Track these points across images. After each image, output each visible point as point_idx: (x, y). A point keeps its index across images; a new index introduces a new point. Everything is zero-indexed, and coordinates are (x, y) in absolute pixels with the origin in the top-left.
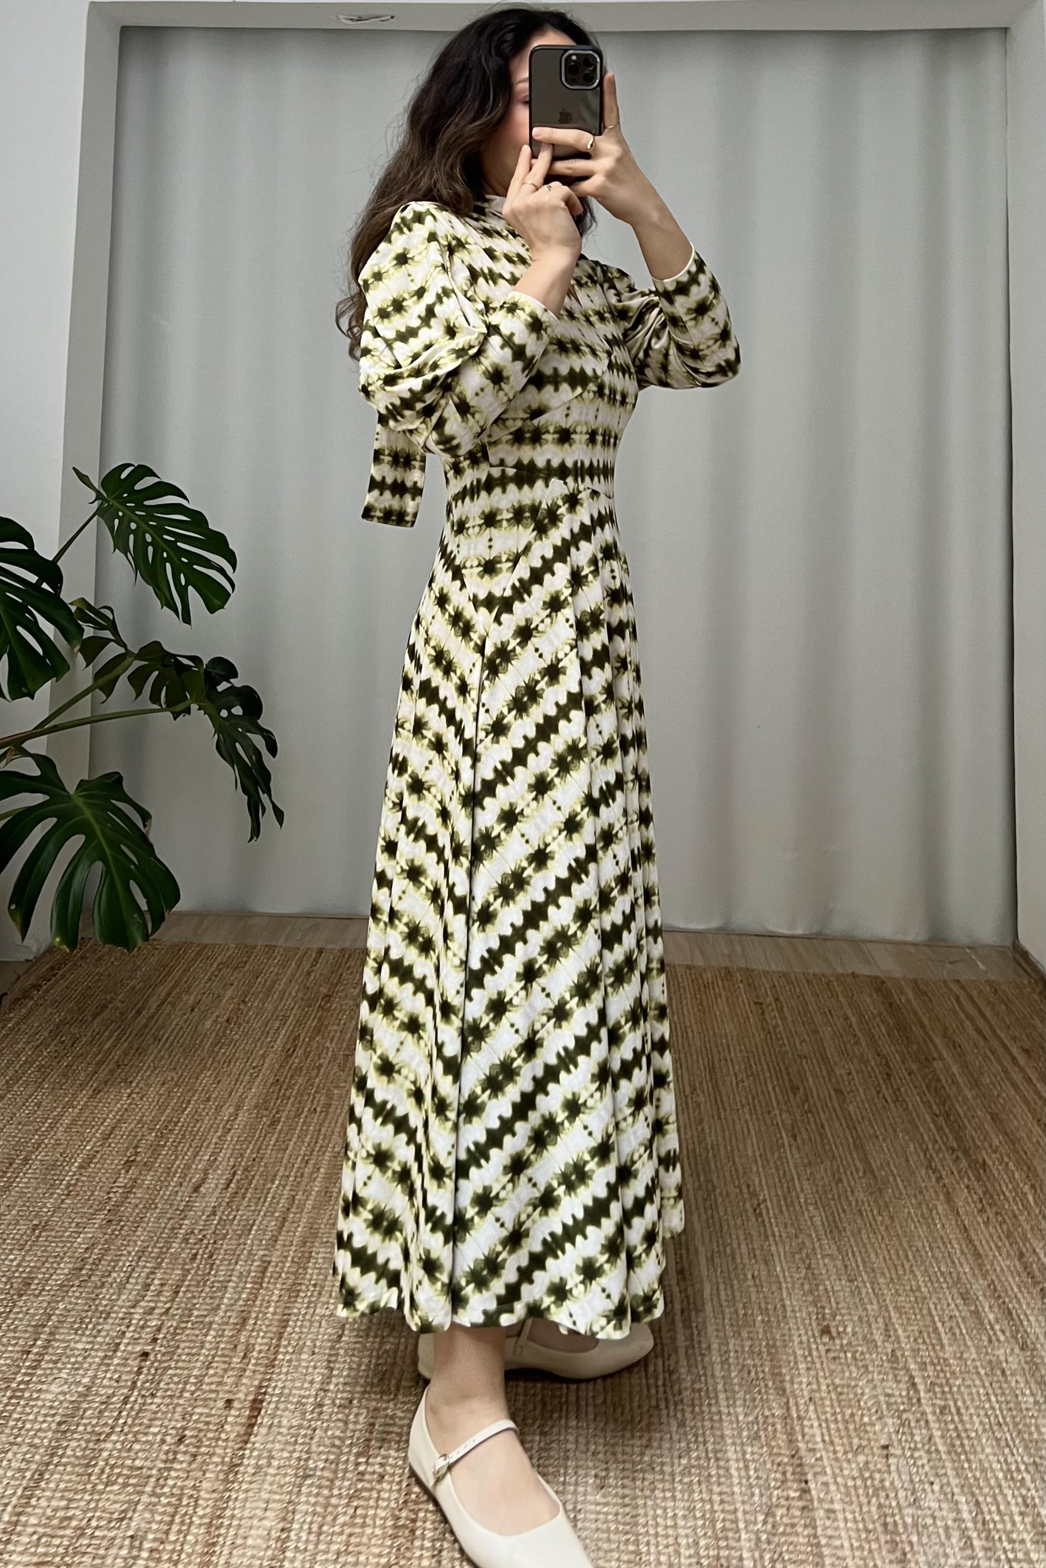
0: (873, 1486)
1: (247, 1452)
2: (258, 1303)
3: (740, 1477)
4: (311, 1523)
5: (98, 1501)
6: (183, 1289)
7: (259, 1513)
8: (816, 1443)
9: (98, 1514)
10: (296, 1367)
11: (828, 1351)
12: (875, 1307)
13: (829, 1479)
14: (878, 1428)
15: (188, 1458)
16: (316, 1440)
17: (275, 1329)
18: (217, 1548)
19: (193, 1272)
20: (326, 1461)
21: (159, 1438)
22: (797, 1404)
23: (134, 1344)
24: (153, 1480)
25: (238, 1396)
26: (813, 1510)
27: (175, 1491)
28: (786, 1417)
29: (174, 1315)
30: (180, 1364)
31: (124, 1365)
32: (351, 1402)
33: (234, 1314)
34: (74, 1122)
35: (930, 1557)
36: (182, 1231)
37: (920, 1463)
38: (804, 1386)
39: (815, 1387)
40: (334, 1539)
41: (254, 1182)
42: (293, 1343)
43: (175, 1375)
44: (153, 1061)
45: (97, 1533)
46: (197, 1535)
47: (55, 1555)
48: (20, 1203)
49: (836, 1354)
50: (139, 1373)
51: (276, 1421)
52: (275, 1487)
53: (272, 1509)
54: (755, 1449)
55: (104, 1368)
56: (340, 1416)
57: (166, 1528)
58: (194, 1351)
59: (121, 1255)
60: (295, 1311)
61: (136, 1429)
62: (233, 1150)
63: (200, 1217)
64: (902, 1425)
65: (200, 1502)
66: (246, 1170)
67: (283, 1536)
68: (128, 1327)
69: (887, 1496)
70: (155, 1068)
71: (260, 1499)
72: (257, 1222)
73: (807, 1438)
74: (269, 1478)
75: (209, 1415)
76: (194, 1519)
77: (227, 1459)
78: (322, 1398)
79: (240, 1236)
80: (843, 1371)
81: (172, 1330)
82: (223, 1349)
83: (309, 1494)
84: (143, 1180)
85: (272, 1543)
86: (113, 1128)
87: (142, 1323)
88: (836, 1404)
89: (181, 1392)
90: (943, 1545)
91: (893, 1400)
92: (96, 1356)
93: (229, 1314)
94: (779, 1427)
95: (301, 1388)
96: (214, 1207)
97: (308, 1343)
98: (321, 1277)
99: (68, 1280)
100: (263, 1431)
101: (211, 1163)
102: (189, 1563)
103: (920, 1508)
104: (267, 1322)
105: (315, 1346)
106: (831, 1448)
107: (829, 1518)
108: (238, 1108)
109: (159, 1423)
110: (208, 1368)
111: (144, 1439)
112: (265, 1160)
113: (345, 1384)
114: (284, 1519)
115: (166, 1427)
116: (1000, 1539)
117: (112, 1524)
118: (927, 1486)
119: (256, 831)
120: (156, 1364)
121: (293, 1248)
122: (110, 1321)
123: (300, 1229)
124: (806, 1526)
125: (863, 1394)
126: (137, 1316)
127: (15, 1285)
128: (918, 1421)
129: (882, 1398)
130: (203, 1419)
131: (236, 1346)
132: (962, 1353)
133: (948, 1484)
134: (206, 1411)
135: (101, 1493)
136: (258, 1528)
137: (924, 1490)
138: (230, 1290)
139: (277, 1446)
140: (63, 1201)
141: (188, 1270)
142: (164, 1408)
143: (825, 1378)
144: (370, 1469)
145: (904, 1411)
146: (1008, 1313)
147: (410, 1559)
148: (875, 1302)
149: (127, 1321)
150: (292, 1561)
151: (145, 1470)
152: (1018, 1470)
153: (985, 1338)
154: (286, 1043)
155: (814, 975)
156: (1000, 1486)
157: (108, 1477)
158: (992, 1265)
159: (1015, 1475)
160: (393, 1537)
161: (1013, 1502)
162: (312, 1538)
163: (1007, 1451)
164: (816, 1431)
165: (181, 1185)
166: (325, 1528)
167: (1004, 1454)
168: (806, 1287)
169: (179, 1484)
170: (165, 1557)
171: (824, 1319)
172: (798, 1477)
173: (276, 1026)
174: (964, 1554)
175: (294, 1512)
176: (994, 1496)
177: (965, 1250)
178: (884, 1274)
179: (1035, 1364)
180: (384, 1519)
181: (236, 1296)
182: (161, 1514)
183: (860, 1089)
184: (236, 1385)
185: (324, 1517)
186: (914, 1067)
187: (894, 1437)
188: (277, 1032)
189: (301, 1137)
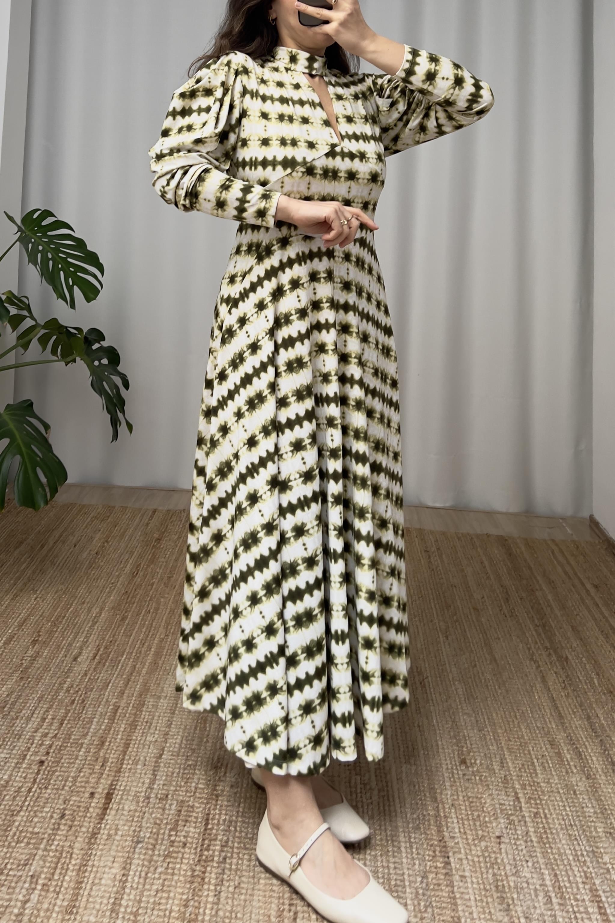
0: (490, 861)
1: (103, 826)
2: (112, 732)
3: (407, 852)
4: (141, 871)
5: (12, 852)
6: (66, 722)
7: (109, 864)
8: (455, 833)
9: (11, 861)
10: (134, 773)
11: (464, 775)
12: (495, 748)
13: (462, 856)
14: (494, 824)
15: (67, 828)
16: (145, 819)
17: (121, 749)
18: (83, 885)
19: (72, 711)
20: (151, 832)
21: (49, 815)
22: (444, 808)
23: (35, 755)
24: (45, 841)
25: (98, 790)
26: (452, 875)
27: (58, 848)
28: (437, 816)
29: (60, 738)
30: (63, 769)
31: (29, 768)
32: (167, 796)
33: (97, 739)
35: (525, 908)
36: (66, 685)
37: (520, 848)
38: (449, 796)
39: (455, 797)
40: (155, 881)
41: (111, 656)
42: (133, 758)
43: (60, 775)
44: (50, 578)
46: (71, 877)
49: (469, 777)
50: (38, 773)
51: (121, 806)
52: (119, 848)
53: (117, 862)
54: (417, 836)
55: (16, 770)
56: (160, 805)
57: (52, 871)
58: (72, 761)
59: (29, 699)
60: (134, 738)
61: (36, 809)
62: (99, 635)
63: (77, 677)
64: (510, 823)
65: (74, 856)
66: (106, 648)
67: (124, 879)
68: (32, 744)
69: (499, 868)
70: (52, 582)
71: (110, 855)
72: (112, 681)
73: (450, 829)
74: (115, 842)
75: (80, 802)
76: (70, 866)
77: (90, 830)
78: (150, 793)
79: (101, 690)
80: (474, 788)
81: (58, 747)
82: (89, 760)
83: (140, 853)
84: (43, 653)
85: (117, 883)
86: (25, 620)
87: (40, 742)
88: (468, 809)
89: (63, 787)
90: (533, 901)
91: (504, 808)
92: (12, 762)
93: (93, 738)
94: (432, 822)
95: (137, 786)
96: (86, 671)
97: (142, 758)
98: (150, 717)
100: (113, 812)
101: (85, 643)
102: (66, 893)
103: (519, 877)
104: (117, 744)
105: (146, 760)
106: (465, 837)
107: (462, 881)
108: (102, 609)
109: (49, 805)
110: (80, 772)
111: (40, 815)
112: (118, 642)
113: (164, 785)
114: (124, 868)
115: (54, 808)
116: (569, 898)
117: (20, 867)
118: (524, 863)
119: (115, 436)
120: (48, 768)
121: (134, 698)
122: (21, 740)
123: (138, 686)
124: (447, 886)
125: (485, 803)
126: (37, 738)
128: (520, 821)
129: (497, 806)
130: (76, 803)
131: (97, 759)
132: (549, 779)
133: (538, 862)
134: (78, 799)
135: (14, 848)
136: (108, 873)
137: (522, 865)
138: (94, 723)
139: (121, 822)
141: (69, 710)
142: (52, 796)
143: (462, 792)
144: (178, 839)
145: (511, 815)
146: (579, 755)
147: (201, 896)
148: (495, 744)
149: (31, 741)
150: (129, 895)
151: (40, 835)
152: (582, 855)
153: (564, 770)
154: (132, 569)
155: (462, 534)
156: (570, 865)
157: (18, 838)
158: (570, 723)
159: (580, 858)
160: (192, 882)
161: (578, 875)
162: (142, 880)
163: (575, 843)
164: (456, 825)
165: (66, 656)
166: (149, 875)
167: (573, 845)
168: (452, 734)
169: (61, 844)
170: (52, 889)
171: (463, 754)
172: (443, 854)
173: (127, 557)
174: (546, 907)
175: (130, 864)
176: (566, 871)
177: (553, 714)
178: (501, 727)
179: (596, 788)
180: (186, 871)
181: (98, 727)
182: (49, 862)
183: (489, 608)
184: (97, 783)
185: (149, 868)
186: (524, 595)
187: (504, 831)
188: (127, 561)
189: (140, 629)
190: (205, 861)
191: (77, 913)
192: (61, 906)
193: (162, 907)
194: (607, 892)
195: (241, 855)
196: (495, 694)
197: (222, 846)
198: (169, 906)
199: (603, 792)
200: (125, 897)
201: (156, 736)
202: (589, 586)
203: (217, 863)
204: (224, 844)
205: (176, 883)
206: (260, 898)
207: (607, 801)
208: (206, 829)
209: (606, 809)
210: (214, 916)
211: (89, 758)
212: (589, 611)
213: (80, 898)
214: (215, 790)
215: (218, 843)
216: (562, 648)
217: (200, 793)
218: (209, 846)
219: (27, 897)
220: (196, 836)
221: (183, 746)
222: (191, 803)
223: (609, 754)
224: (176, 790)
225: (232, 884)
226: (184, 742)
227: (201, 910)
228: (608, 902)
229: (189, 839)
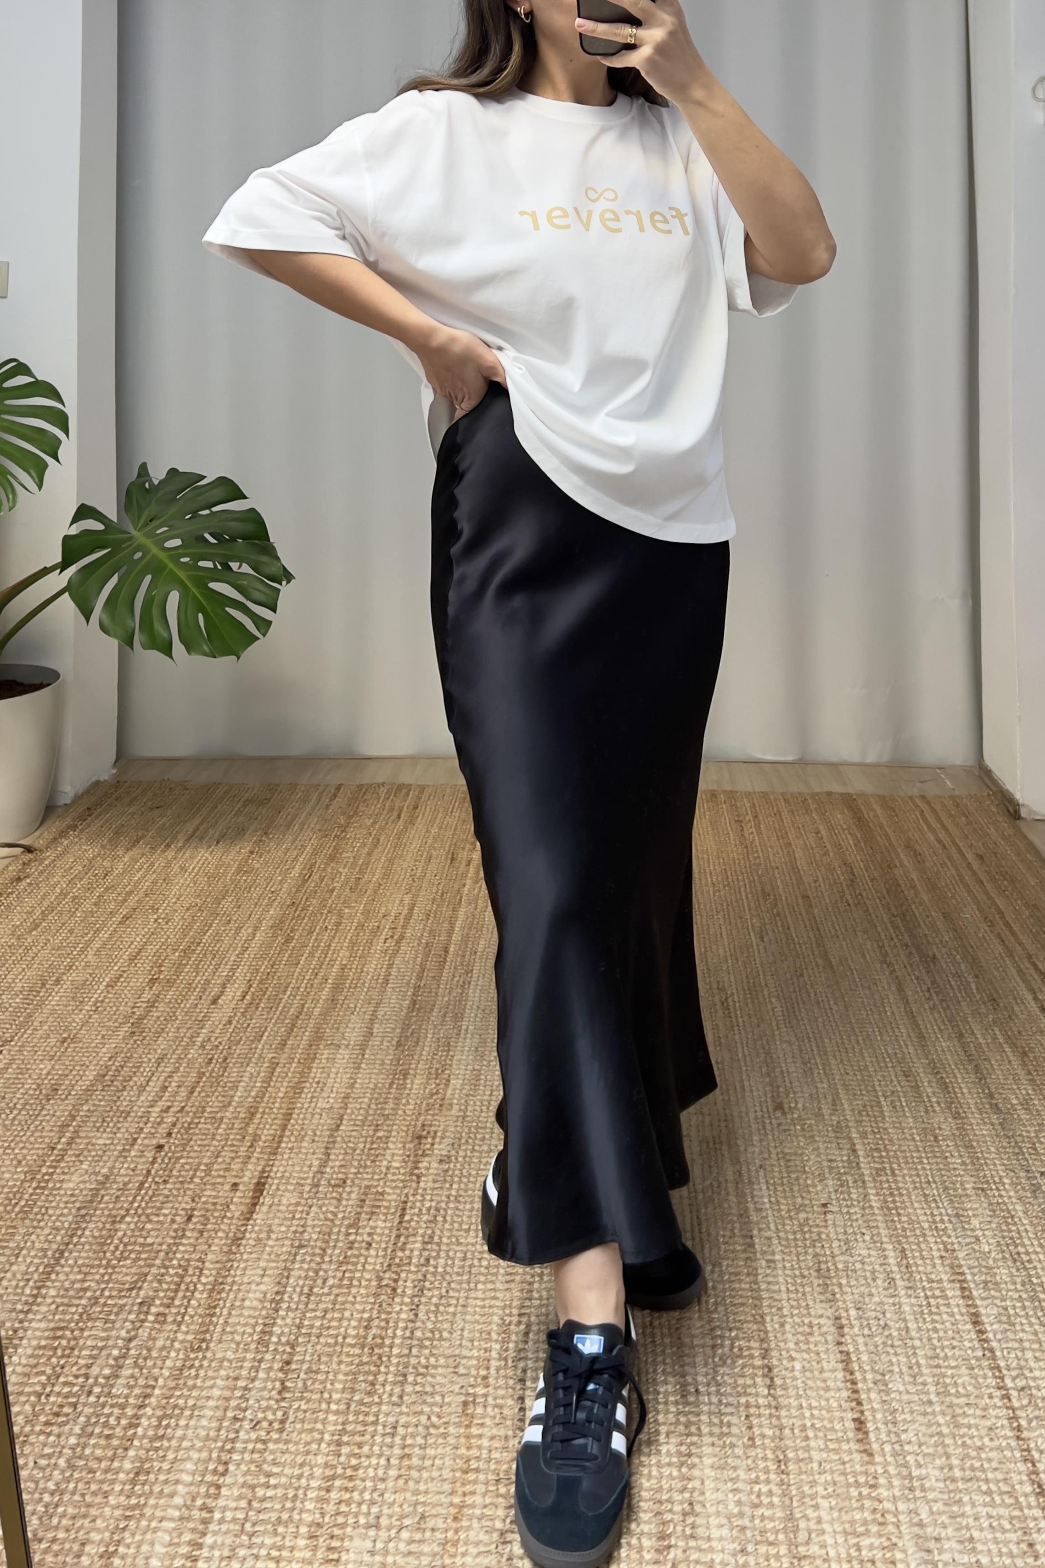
0: (811, 1238)
1: (249, 1227)
2: (265, 1099)
4: (303, 1286)
5: (111, 1274)
6: (198, 1089)
7: (258, 1279)
8: (764, 1203)
9: (110, 1285)
10: (297, 1154)
11: (779, 1125)
12: (825, 1085)
13: (772, 1234)
14: (819, 1188)
15: (196, 1234)
16: (312, 1214)
17: (279, 1122)
18: (218, 1310)
19: (208, 1074)
20: (320, 1232)
21: (169, 1218)
22: (749, 1171)
23: (150, 1138)
24: (162, 1254)
25: (243, 1180)
26: (757, 1259)
27: (182, 1263)
28: (738, 1182)
29: (188, 1112)
30: (192, 1154)
31: (140, 1157)
32: (345, 1182)
33: (243, 1110)
34: (104, 946)
35: (857, 1296)
36: (200, 1039)
37: (854, 1217)
38: (756, 1155)
39: (766, 1156)
40: (323, 1298)
41: (268, 993)
42: (296, 1133)
43: (187, 1163)
45: (109, 1302)
46: (198, 1300)
47: (70, 1321)
48: (51, 1019)
49: (787, 1127)
50: (153, 1163)
51: (276, 1200)
52: (273, 1256)
53: (268, 1275)
55: (122, 1159)
56: (334, 1195)
57: (172, 1294)
59: (142, 1062)
60: (299, 1105)
61: (149, 1211)
62: (250, 965)
63: (217, 1026)
64: (842, 1186)
65: (205, 1272)
66: (260, 982)
67: (278, 1298)
68: (146, 1124)
69: (823, 1246)
70: (181, 896)
71: (258, 1267)
72: (269, 1029)
73: (756, 1199)
74: (267, 1248)
75: (216, 1197)
76: (198, 1286)
77: (231, 1235)
78: (319, 1180)
79: (253, 1041)
80: (792, 1141)
81: (186, 1125)
82: (232, 1140)
83: (303, 1261)
84: (165, 996)
85: (267, 1305)
86: (140, 950)
87: (159, 1120)
88: (783, 1171)
89: (191, 1178)
90: (869, 1285)
91: (834, 1164)
92: (115, 1150)
93: (239, 1110)
94: (731, 1191)
95: (301, 1171)
96: (230, 1017)
97: (310, 1132)
98: (325, 1075)
99: (92, 1085)
100: (265, 1209)
101: (229, 979)
102: (192, 1323)
103: (851, 1255)
104: (273, 1116)
105: (315, 1135)
106: (777, 1208)
107: (769, 1267)
108: (256, 929)
109: (170, 1205)
110: (217, 1157)
111: (156, 1219)
112: (278, 974)
113: (341, 1166)
114: (279, 1283)
115: (177, 1209)
116: (921, 1279)
117: (124, 1293)
118: (859, 1237)
120: (170, 1155)
121: (300, 1051)
122: (129, 1119)
123: (307, 1034)
124: (748, 1274)
125: (808, 1161)
126: (154, 1115)
127: (44, 1092)
128: (855, 1181)
129: (825, 1164)
130: (211, 1200)
131: (244, 1137)
132: (901, 1123)
133: (879, 1234)
134: (214, 1193)
135: (114, 1267)
136: (255, 1292)
137: (856, 1240)
138: (240, 1088)
139: (277, 1221)
140: (90, 1016)
141: (204, 1073)
142: (175, 1192)
143: (776, 1147)
144: (359, 1238)
145: (845, 1173)
146: (945, 1087)
147: (390, 1313)
148: (825, 1081)
149: (145, 1119)
150: (283, 1319)
151: (155, 1246)
152: (942, 1221)
153: (921, 1109)
154: (304, 869)
155: (792, 795)
156: (924, 1235)
157: (122, 1252)
158: (935, 1046)
159: (939, 1225)
160: (377, 1295)
161: (935, 1248)
162: (303, 1298)
163: (933, 1205)
164: (765, 1193)
165: (201, 998)
166: (315, 1290)
167: (930, 1208)
168: (764, 1070)
169: (186, 1257)
170: (170, 1319)
171: (779, 1096)
172: (744, 1232)
173: (295, 853)
174: (885, 1292)
175: (288, 1278)
176: (918, 1244)
177: (912, 1035)
178: (835, 1056)
179: (965, 1130)
180: (369, 1280)
181: (245, 1094)
182: (167, 1283)
183: (826, 894)
184: (242, 1171)
185: (315, 1281)
186: (876, 874)
187: (833, 1197)
188: (295, 859)
189: (312, 955)
190: (399, 1265)
191: (207, 1348)
192: (182, 1342)
193: (332, 1332)
194: (975, 1267)
195: (451, 1254)
196: (829, 1012)
197: (425, 1243)
198: (342, 1330)
199: (975, 1135)
200: (279, 1321)
201: (332, 1101)
202: (970, 857)
203: (417, 1266)
204: (426, 1239)
205: (355, 1297)
206: (477, 1309)
207: (980, 1147)
208: (400, 1223)
209: (978, 1159)
210: (409, 1338)
211: (232, 1137)
212: (969, 891)
213: (212, 1328)
214: (418, 1168)
215: (419, 1239)
216: (928, 942)
217: (394, 1174)
218: (405, 1244)
219: (133, 1333)
220: (387, 1232)
221: (371, 1112)
222: (380, 1190)
223: (986, 1083)
224: (359, 1172)
225: (436, 1293)
226: (373, 1106)
227: (390, 1332)
228: (975, 1281)
229: (375, 1237)
